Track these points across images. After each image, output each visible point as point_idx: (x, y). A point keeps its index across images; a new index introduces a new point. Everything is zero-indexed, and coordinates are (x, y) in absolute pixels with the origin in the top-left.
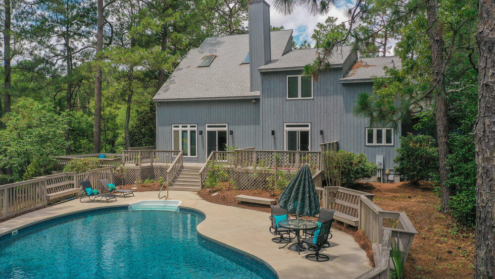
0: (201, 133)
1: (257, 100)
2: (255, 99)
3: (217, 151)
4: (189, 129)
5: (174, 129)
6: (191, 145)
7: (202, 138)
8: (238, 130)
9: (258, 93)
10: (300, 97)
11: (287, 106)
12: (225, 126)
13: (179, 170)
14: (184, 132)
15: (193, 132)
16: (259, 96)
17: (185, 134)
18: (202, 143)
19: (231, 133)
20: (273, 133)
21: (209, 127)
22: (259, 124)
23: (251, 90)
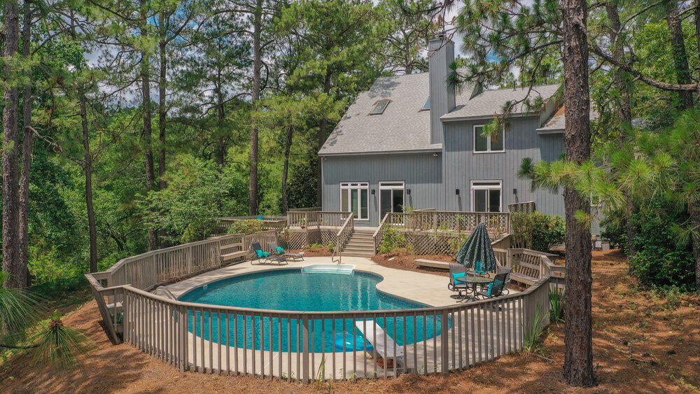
0: (373, 192)
1: (438, 154)
2: (437, 153)
3: (392, 212)
4: (359, 187)
5: (342, 187)
6: (362, 206)
7: (375, 197)
8: (417, 188)
9: (440, 146)
10: (489, 151)
11: (475, 160)
12: (402, 185)
13: (350, 234)
14: (354, 191)
15: (364, 192)
16: (441, 149)
17: (354, 193)
18: (375, 204)
19: (409, 192)
20: (458, 192)
21: (382, 185)
22: (441, 182)
23: (432, 142)
